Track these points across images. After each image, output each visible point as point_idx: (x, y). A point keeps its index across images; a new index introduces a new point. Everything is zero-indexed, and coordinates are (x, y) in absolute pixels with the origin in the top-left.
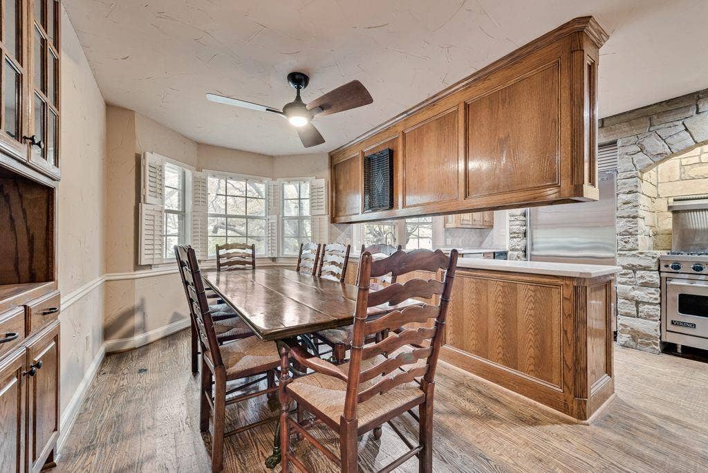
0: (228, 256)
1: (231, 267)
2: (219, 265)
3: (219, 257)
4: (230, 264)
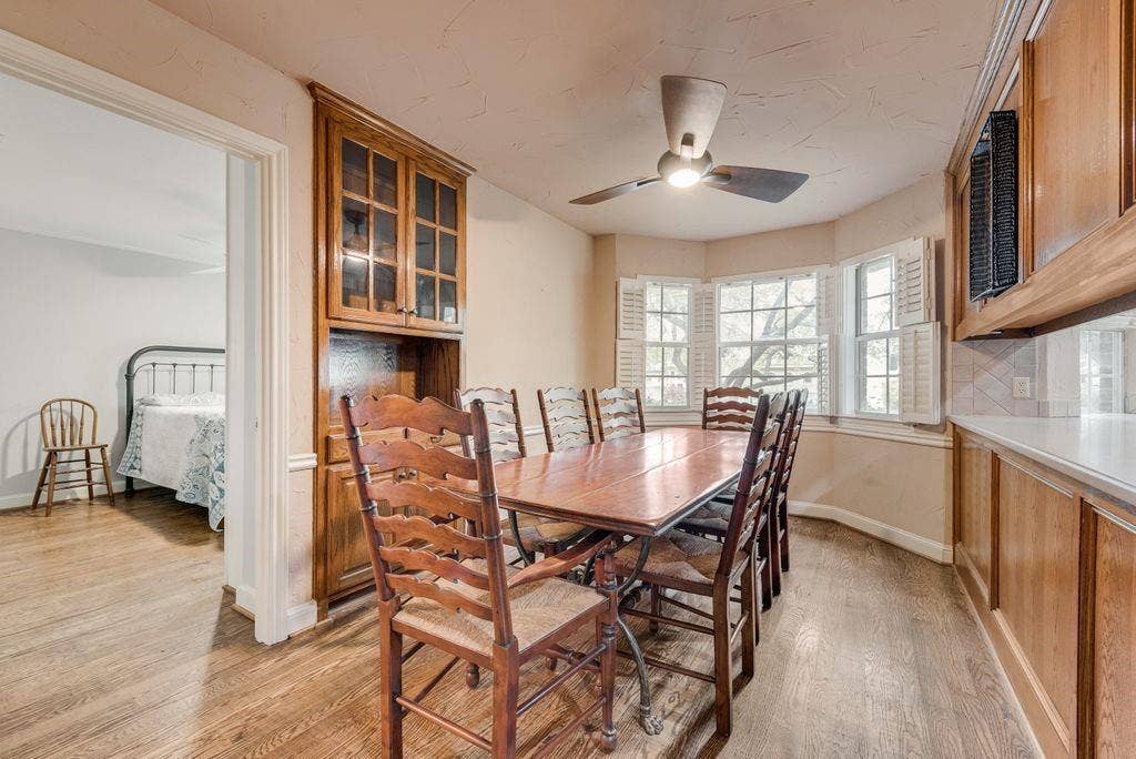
0: (720, 407)
1: (724, 425)
2: (706, 420)
3: (706, 407)
4: (721, 419)
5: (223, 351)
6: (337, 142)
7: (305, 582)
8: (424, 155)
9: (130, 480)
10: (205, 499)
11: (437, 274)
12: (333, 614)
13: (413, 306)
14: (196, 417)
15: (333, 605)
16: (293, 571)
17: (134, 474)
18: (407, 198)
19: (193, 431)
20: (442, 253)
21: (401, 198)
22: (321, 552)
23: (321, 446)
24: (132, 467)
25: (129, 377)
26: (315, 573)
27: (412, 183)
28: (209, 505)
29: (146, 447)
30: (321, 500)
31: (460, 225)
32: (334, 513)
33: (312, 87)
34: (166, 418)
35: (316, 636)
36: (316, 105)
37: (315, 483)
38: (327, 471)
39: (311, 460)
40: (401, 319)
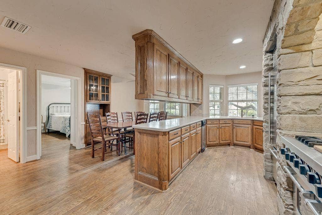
5: (70, 104)
6: (88, 76)
7: (83, 141)
8: (103, 75)
9: (48, 130)
10: (65, 132)
11: (105, 94)
12: (87, 147)
13: (101, 99)
14: (63, 117)
15: (88, 145)
16: (82, 139)
17: (50, 128)
18: (100, 82)
19: (63, 120)
20: (106, 90)
21: (99, 82)
22: (86, 137)
23: (86, 121)
24: (49, 127)
25: (48, 109)
26: (85, 140)
27: (101, 79)
28: (66, 133)
29: (52, 123)
30: (86, 129)
31: (110, 85)
32: (87, 131)
33: (84, 69)
34: (57, 117)
35: (85, 149)
36: (85, 71)
37: (85, 126)
38: (87, 125)
39: (84, 123)
40: (99, 101)
